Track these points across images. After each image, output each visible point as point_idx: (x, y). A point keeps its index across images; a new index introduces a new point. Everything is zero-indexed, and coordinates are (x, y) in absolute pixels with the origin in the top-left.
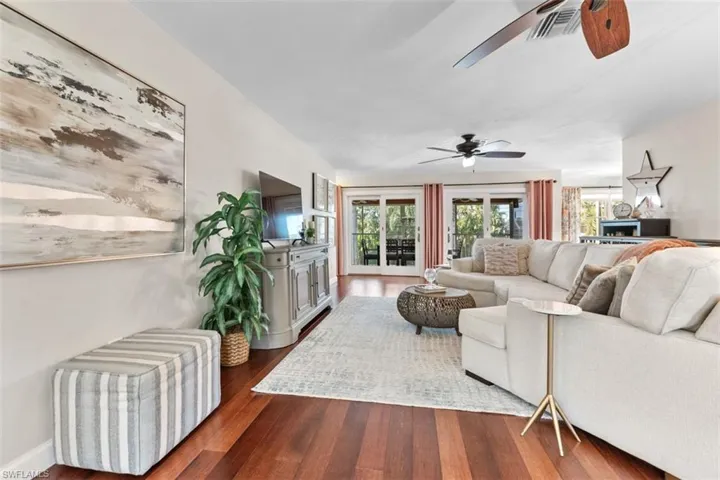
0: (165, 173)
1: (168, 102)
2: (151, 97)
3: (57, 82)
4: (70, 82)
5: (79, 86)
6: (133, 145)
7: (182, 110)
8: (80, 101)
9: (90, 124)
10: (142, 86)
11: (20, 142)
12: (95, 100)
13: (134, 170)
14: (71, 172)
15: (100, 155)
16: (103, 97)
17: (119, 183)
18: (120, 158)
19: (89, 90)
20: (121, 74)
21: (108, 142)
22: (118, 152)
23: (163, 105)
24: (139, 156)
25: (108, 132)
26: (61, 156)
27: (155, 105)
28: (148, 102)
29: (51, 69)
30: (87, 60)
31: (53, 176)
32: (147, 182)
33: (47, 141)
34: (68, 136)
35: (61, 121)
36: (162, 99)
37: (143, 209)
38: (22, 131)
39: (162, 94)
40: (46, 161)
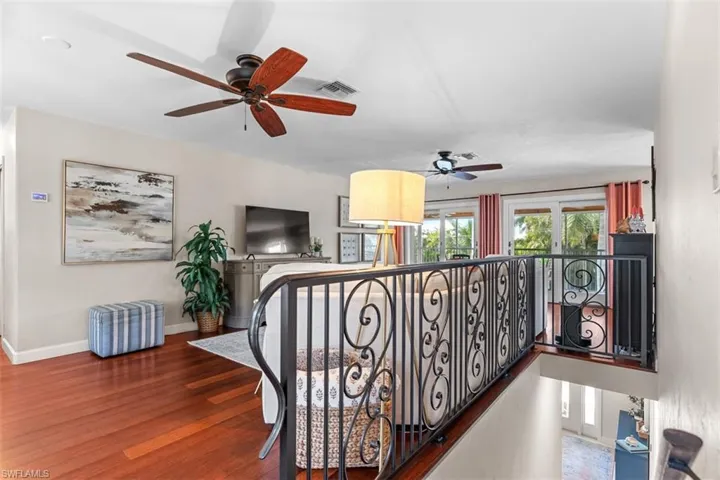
0: (157, 217)
1: (160, 177)
2: (148, 178)
3: (93, 185)
4: (99, 183)
5: (103, 184)
6: (135, 205)
7: (171, 179)
8: (104, 190)
9: (109, 199)
10: (140, 174)
11: (76, 213)
12: (113, 188)
13: (135, 218)
14: (99, 223)
15: (114, 213)
16: (116, 185)
17: (127, 225)
18: (126, 213)
19: (109, 184)
20: (127, 172)
21: (120, 207)
22: (125, 210)
23: (156, 180)
24: (139, 210)
25: (120, 201)
26: (94, 216)
27: (150, 181)
28: (146, 181)
29: (89, 180)
30: (108, 171)
31: (90, 225)
32: (143, 223)
33: (88, 211)
34: (98, 207)
35: (94, 201)
36: (156, 177)
37: (141, 237)
38: (77, 209)
39: (155, 174)
40: (88, 219)
